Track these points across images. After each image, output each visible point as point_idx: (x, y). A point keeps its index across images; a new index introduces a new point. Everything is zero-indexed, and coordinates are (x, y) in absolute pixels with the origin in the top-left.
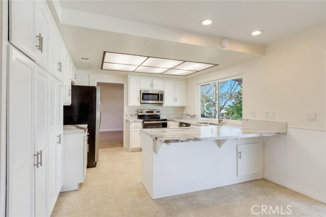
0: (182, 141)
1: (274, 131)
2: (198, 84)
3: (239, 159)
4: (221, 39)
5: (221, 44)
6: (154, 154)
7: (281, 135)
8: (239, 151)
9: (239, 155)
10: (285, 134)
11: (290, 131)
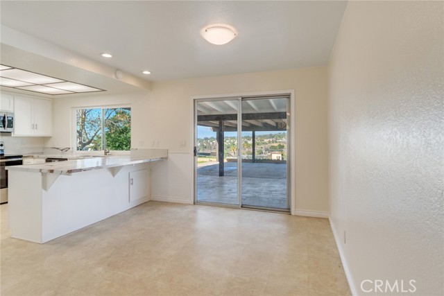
0: (85, 170)
1: (158, 157)
3: (131, 186)
4: (117, 70)
5: (116, 75)
6: (44, 191)
7: (164, 159)
8: (131, 178)
9: (131, 181)
10: (166, 158)
11: (170, 156)
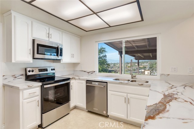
2: (96, 42)
